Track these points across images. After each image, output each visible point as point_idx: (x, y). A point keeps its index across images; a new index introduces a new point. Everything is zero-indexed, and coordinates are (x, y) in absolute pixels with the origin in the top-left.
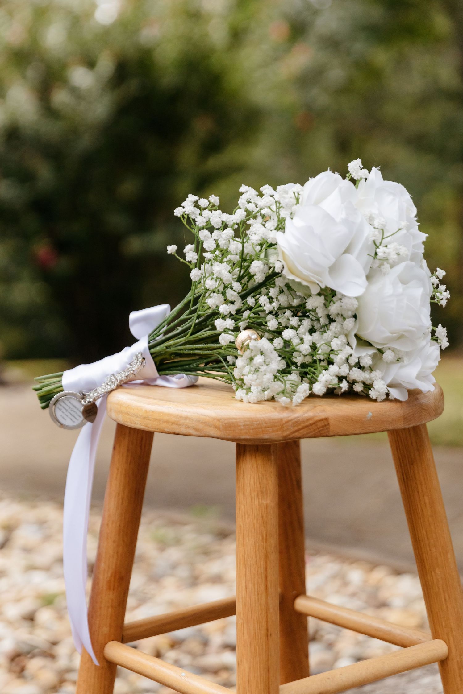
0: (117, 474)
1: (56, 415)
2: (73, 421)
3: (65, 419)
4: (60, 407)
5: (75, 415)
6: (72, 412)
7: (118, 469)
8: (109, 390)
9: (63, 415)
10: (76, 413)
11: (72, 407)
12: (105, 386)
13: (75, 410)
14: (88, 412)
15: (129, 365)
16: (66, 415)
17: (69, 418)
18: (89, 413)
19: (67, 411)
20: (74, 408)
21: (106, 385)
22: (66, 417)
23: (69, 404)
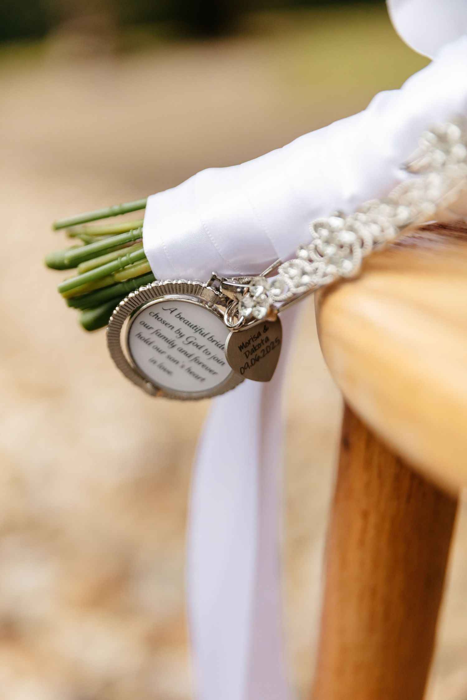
0: (364, 531)
1: (134, 361)
2: (197, 377)
3: (169, 373)
4: (146, 334)
5: (204, 358)
6: (191, 349)
7: (365, 515)
8: (328, 280)
9: (161, 359)
10: (207, 352)
11: (187, 331)
12: (311, 261)
13: (201, 340)
14: (250, 348)
15: (401, 169)
16: (169, 357)
17: (182, 367)
18: (254, 350)
19: (172, 345)
20: (197, 335)
21: (314, 256)
22: (169, 365)
23: (178, 324)
